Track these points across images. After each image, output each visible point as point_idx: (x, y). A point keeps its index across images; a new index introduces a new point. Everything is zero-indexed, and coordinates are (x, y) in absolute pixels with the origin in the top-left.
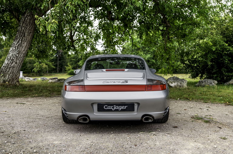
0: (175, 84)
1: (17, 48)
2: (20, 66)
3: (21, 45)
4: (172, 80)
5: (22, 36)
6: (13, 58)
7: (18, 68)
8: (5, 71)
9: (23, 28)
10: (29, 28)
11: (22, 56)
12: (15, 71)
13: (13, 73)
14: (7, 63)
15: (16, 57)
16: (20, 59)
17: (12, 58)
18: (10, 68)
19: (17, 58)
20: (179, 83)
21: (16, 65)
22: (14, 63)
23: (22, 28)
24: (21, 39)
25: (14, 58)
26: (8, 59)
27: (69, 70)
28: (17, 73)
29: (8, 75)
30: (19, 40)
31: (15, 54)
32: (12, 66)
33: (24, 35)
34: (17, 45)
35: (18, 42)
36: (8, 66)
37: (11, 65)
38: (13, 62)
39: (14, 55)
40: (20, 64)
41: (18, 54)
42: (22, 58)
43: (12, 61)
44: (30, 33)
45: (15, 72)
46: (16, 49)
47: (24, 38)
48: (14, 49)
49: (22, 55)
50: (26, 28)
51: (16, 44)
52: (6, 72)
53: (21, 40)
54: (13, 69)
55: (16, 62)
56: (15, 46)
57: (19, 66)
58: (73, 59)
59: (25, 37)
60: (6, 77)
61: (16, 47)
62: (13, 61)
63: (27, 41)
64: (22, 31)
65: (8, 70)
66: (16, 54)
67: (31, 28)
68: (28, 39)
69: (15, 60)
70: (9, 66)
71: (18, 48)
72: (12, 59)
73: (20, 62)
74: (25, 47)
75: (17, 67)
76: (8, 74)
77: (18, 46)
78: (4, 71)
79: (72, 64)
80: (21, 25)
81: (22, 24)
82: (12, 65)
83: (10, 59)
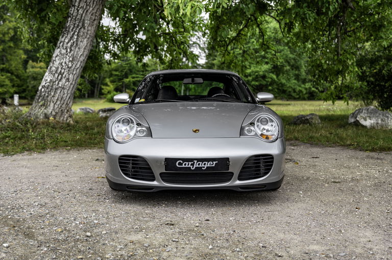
0: (372, 122)
1: (69, 50)
3: (77, 44)
4: (365, 113)
5: (78, 25)
6: (63, 71)
7: (71, 89)
8: (48, 97)
9: (81, 11)
10: (93, 10)
11: (78, 66)
12: (66, 95)
13: (61, 99)
14: (51, 80)
15: (68, 67)
16: (74, 73)
17: (60, 70)
18: (56, 89)
19: (69, 71)
20: (380, 120)
21: (67, 83)
22: (64, 80)
23: (78, 11)
24: (76, 33)
25: (65, 69)
26: (51, 72)
27: (109, 92)
28: (69, 100)
29: (52, 104)
30: (74, 34)
31: (65, 63)
32: (60, 85)
33: (83, 25)
34: (69, 45)
35: (72, 38)
36: (52, 87)
37: (58, 84)
38: (61, 78)
39: (63, 64)
40: (75, 83)
41: (72, 61)
42: (78, 71)
43: (60, 76)
44: (95, 20)
45: (66, 97)
46: (67, 51)
47: (82, 30)
48: (64, 51)
49: (79, 63)
50: (87, 11)
51: (67, 43)
52: (49, 99)
53: (78, 35)
54: (62, 92)
55: (68, 79)
56: (65, 45)
57: (72, 86)
58: (114, 73)
59: (84, 29)
60: (49, 108)
61: (66, 48)
62: (62, 75)
63: (88, 36)
64: (79, 17)
65: (53, 94)
66: (67, 63)
67: (95, 11)
68: (89, 32)
69: (65, 74)
70: (54, 87)
71: (71, 50)
72: (59, 71)
73: (75, 79)
74: (85, 49)
75: (70, 87)
76: (53, 102)
77: (72, 46)
78: (45, 95)
79: (112, 82)
80: (77, 4)
81: (79, 3)
82: (60, 83)
83: (56, 72)
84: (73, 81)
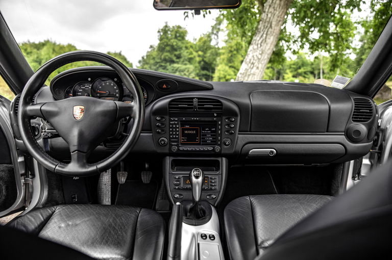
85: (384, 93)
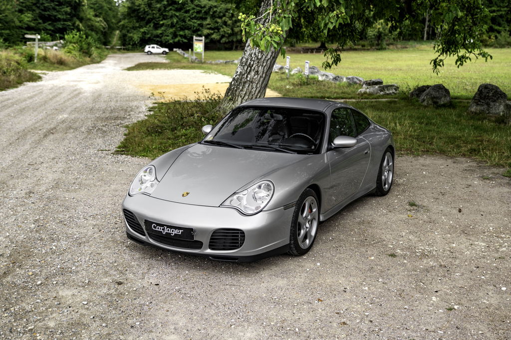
2: (264, 79)
6: (252, 63)
7: (261, 83)
8: (236, 91)
11: (269, 57)
12: (254, 89)
13: (250, 94)
14: (241, 72)
15: (258, 59)
16: (264, 64)
17: (249, 61)
18: (245, 83)
19: (258, 62)
21: (256, 76)
22: (253, 73)
25: (254, 61)
28: (259, 94)
29: (240, 99)
31: (255, 54)
32: (248, 79)
36: (241, 80)
37: (247, 77)
38: (250, 71)
39: (253, 56)
40: (266, 75)
42: (269, 62)
43: (249, 68)
45: (255, 91)
49: (270, 54)
52: (237, 93)
54: (250, 87)
55: (257, 72)
57: (262, 79)
60: (237, 102)
62: (251, 68)
65: (241, 88)
66: (257, 54)
69: (254, 66)
70: (243, 80)
72: (248, 63)
73: (265, 71)
75: (259, 81)
76: (241, 97)
78: (234, 88)
82: (249, 76)
83: (246, 64)
84: (262, 74)
85: (492, 104)
